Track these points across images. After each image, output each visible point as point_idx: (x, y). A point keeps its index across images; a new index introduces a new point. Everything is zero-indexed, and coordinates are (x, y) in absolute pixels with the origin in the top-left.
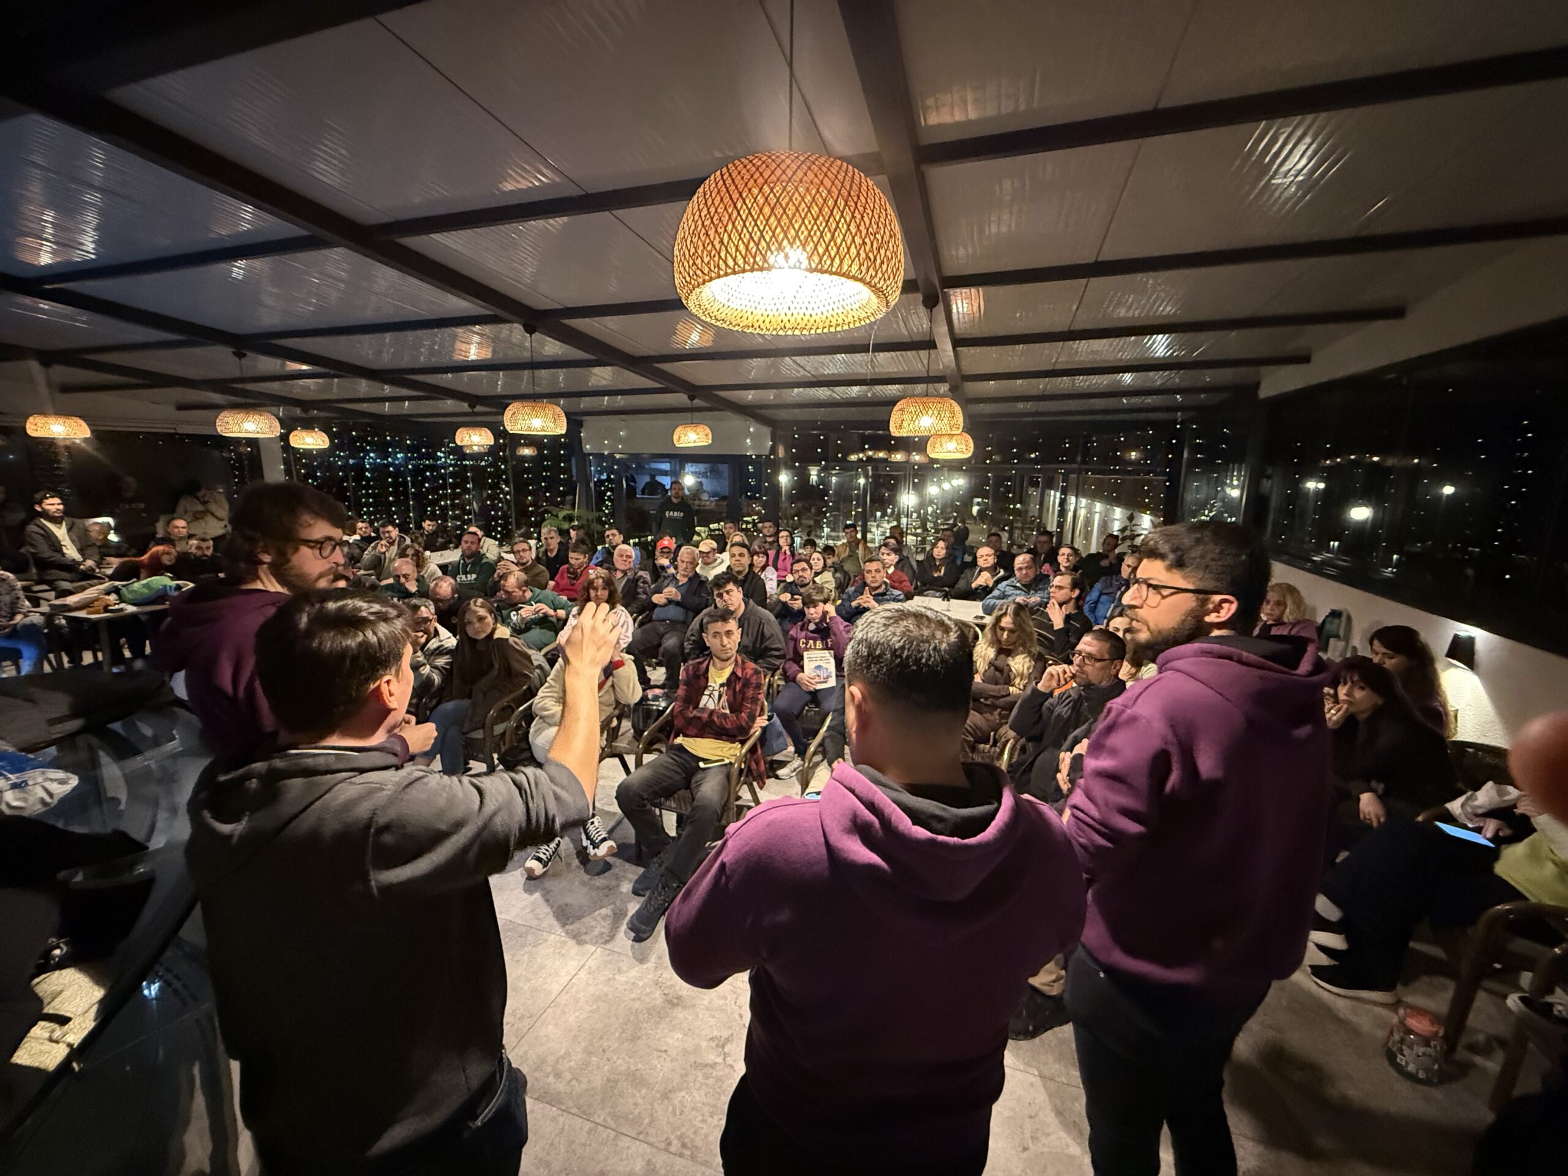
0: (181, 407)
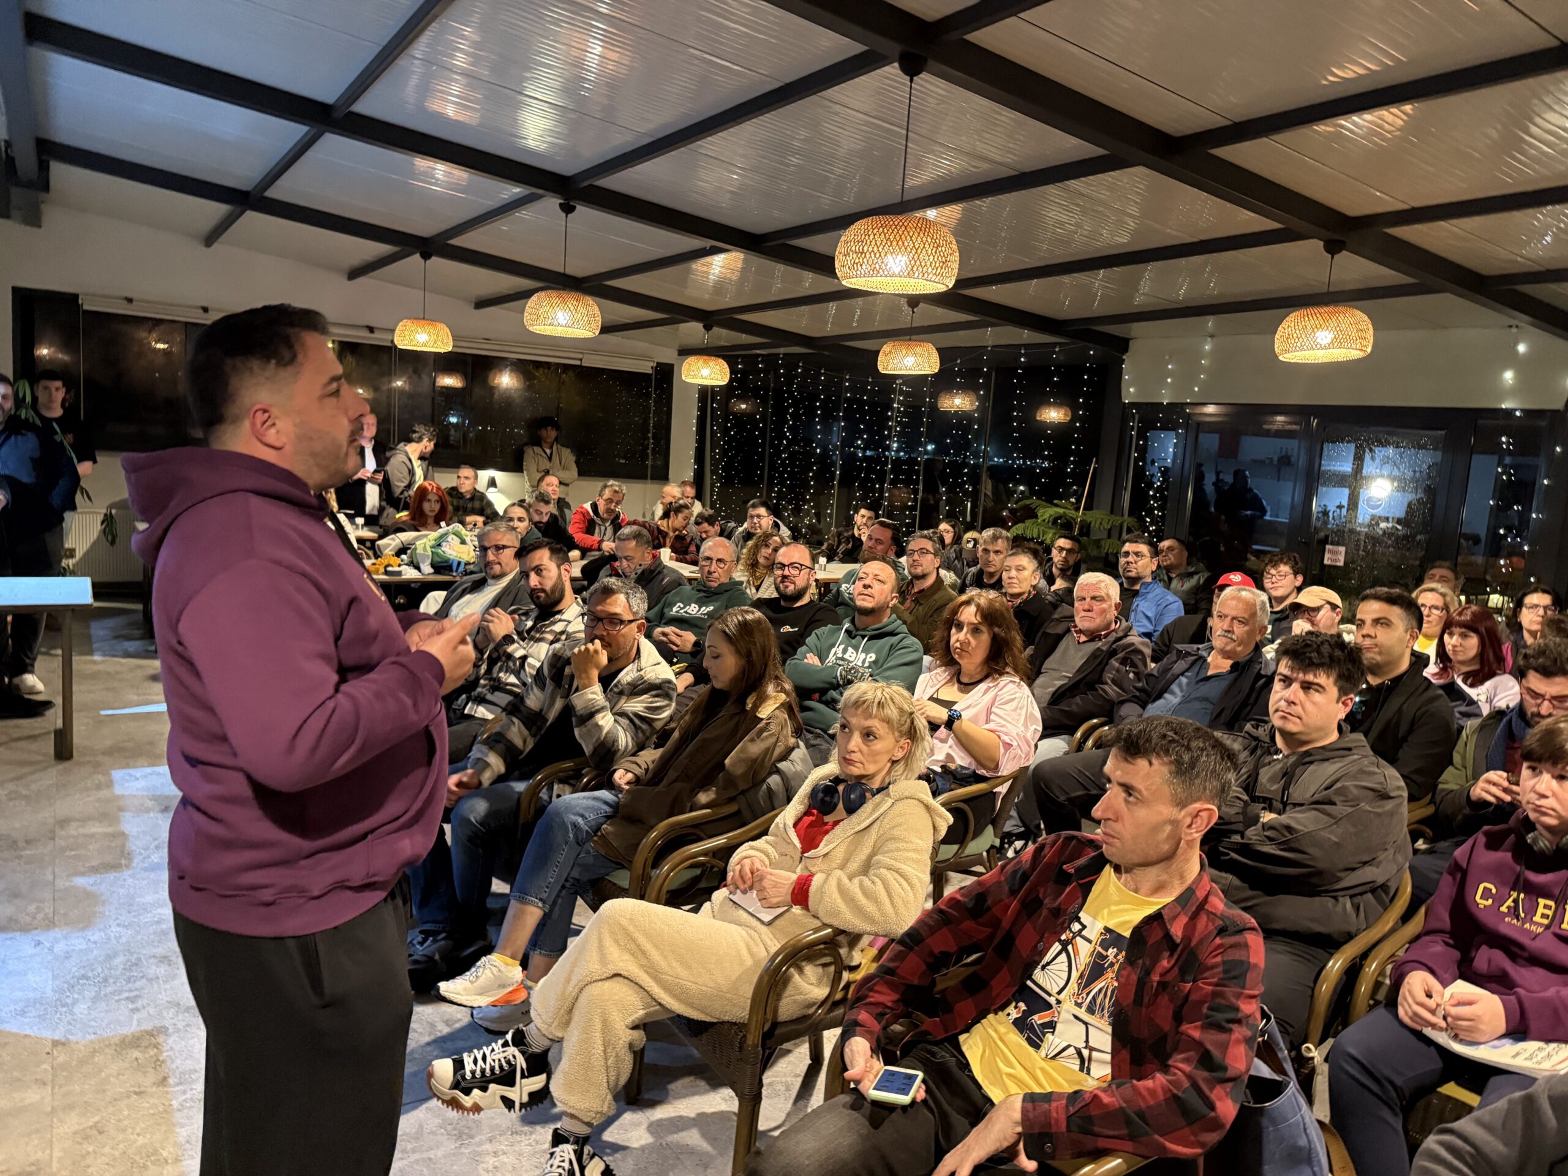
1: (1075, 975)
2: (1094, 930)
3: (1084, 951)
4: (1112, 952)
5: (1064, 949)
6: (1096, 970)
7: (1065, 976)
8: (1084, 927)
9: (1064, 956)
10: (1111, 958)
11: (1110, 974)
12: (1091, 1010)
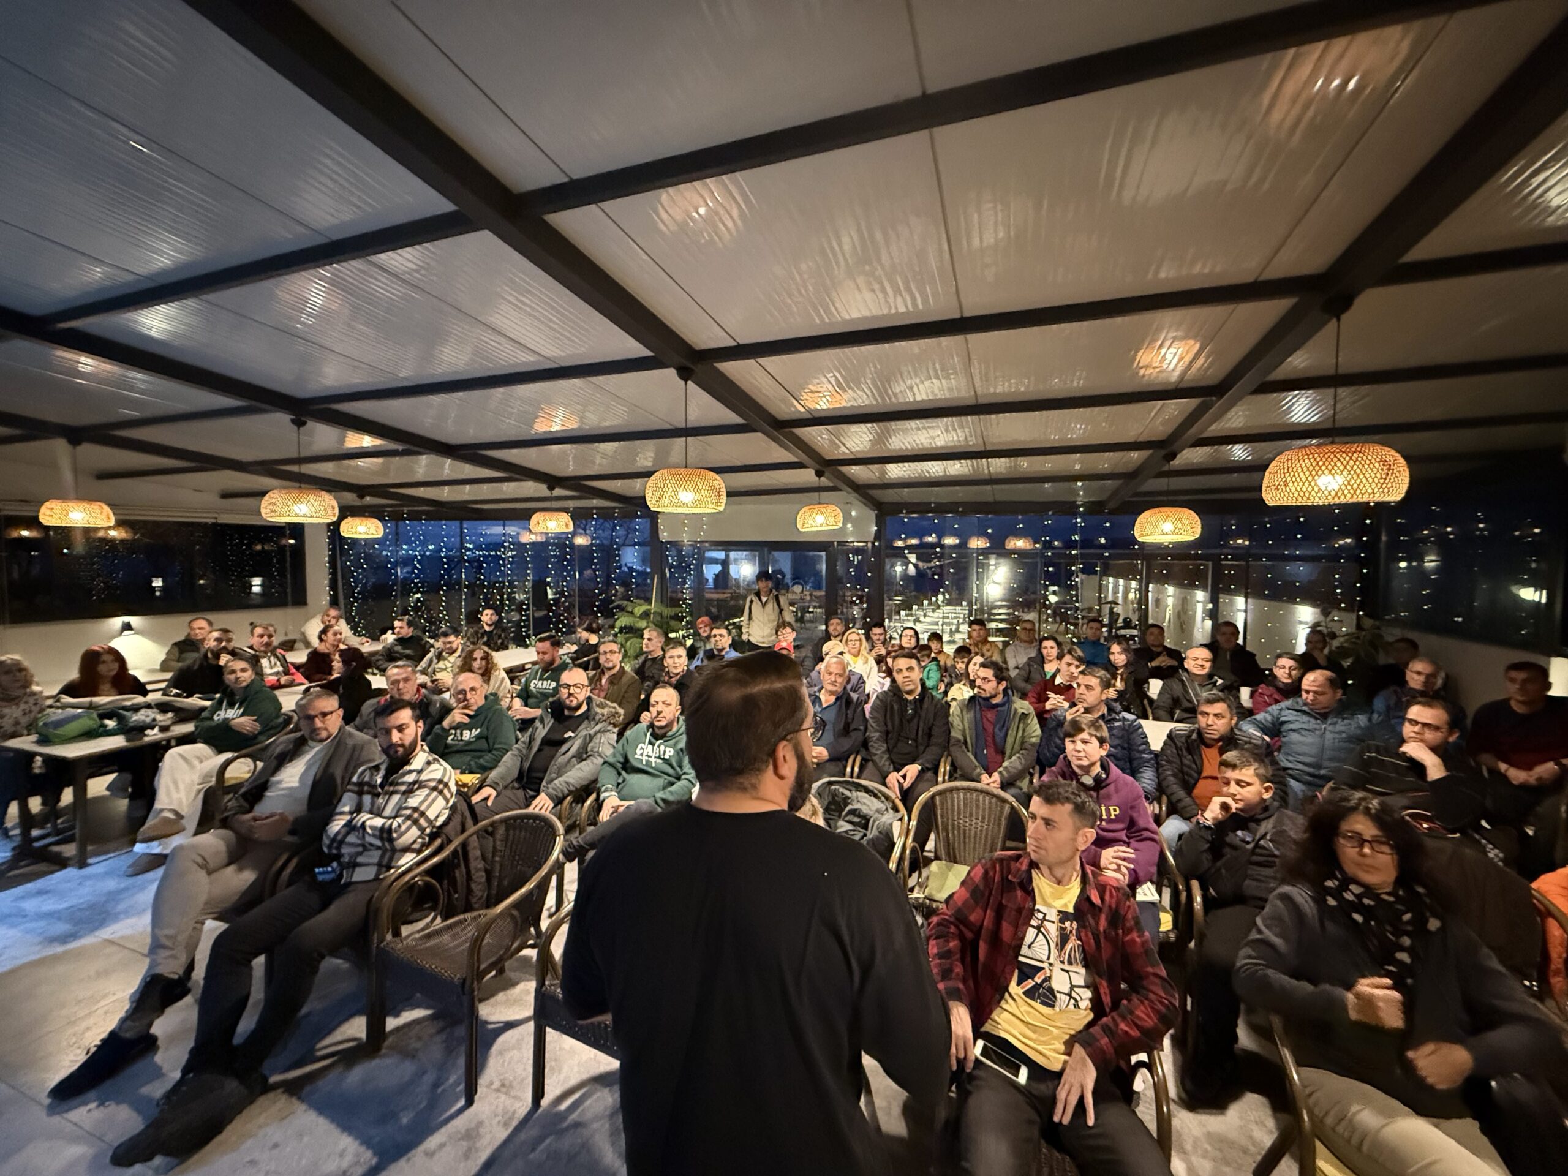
0: (226, 495)
1: (1053, 945)
2: (1053, 915)
3: (1052, 929)
4: (1068, 924)
5: (1039, 931)
6: (1064, 939)
7: (1046, 947)
8: (1045, 914)
9: (1041, 936)
10: (1069, 928)
11: (1073, 938)
12: (1070, 963)
